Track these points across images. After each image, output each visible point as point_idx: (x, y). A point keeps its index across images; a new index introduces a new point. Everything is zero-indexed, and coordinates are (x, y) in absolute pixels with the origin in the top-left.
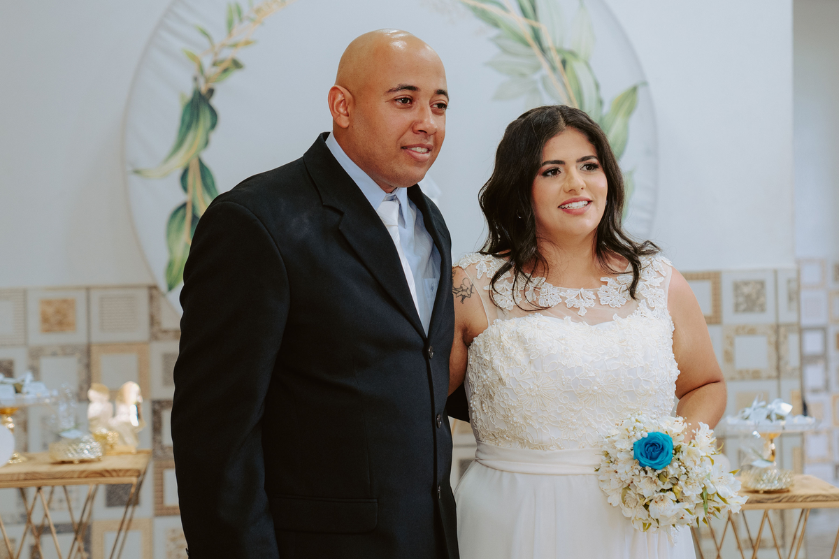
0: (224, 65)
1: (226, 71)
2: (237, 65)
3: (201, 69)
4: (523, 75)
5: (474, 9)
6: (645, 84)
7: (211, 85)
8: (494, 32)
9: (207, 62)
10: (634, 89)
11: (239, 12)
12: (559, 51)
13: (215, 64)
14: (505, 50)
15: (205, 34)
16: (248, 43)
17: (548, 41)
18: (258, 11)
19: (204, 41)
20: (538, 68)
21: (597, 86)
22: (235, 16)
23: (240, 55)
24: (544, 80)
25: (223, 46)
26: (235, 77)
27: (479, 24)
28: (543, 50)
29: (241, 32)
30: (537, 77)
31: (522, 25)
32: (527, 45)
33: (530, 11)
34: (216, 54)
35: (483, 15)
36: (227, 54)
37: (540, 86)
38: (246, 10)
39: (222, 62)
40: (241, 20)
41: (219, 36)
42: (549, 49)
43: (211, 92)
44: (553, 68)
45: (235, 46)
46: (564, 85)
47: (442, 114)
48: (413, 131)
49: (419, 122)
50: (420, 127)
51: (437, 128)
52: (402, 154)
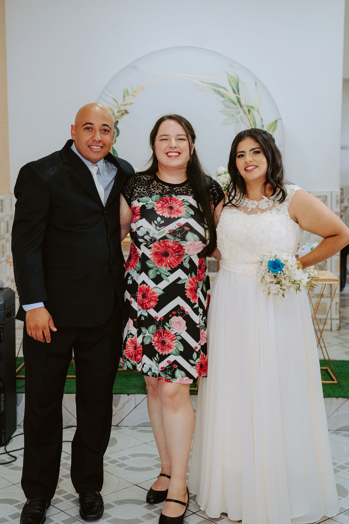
0: (122, 112)
1: (122, 114)
2: (126, 112)
4: (233, 116)
5: (215, 90)
6: (281, 119)
7: (117, 120)
8: (223, 99)
9: (116, 111)
10: (276, 121)
11: (128, 93)
12: (247, 106)
13: (118, 112)
14: (226, 106)
15: (115, 100)
16: (131, 104)
17: (243, 103)
18: (134, 92)
19: (115, 103)
20: (239, 113)
21: (262, 120)
22: (126, 93)
23: (127, 108)
24: (241, 117)
25: (122, 105)
26: (126, 116)
27: (217, 96)
28: (241, 106)
29: (128, 100)
30: (238, 116)
31: (233, 97)
32: (236, 104)
33: (236, 90)
34: (119, 108)
35: (218, 92)
36: (123, 108)
37: (240, 120)
38: (130, 92)
39: (121, 111)
40: (128, 95)
41: (120, 102)
42: (243, 106)
43: (117, 122)
44: (245, 113)
45: (126, 105)
46: (249, 120)
47: (107, 134)
48: (92, 140)
49: (93, 137)
50: (94, 139)
51: (101, 139)
52: (89, 149)
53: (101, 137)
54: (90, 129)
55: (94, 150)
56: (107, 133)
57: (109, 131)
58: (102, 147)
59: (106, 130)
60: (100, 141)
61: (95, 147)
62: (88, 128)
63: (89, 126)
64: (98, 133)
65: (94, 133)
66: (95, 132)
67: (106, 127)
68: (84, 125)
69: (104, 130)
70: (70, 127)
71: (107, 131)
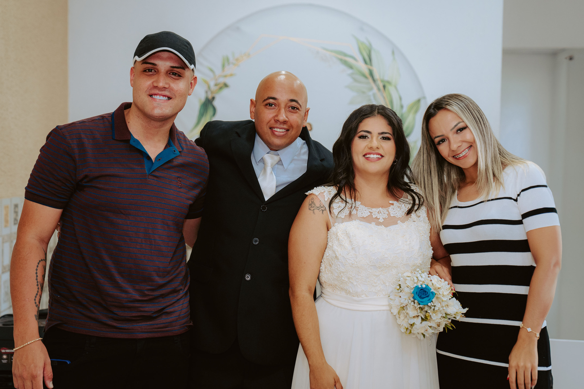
0: (220, 86)
1: (221, 88)
2: (226, 85)
3: (209, 87)
4: (364, 93)
6: (425, 98)
7: (213, 95)
9: (212, 84)
10: (419, 101)
11: (228, 60)
12: (382, 81)
13: (216, 85)
15: (212, 70)
16: (231, 75)
18: (237, 60)
19: (211, 73)
22: (226, 62)
23: (228, 81)
24: (374, 95)
25: (220, 76)
26: (225, 91)
28: (374, 80)
29: (229, 70)
30: (371, 93)
34: (216, 80)
36: (222, 80)
38: (231, 60)
39: (219, 84)
40: (229, 64)
41: (218, 72)
42: (377, 80)
43: (213, 98)
44: (379, 89)
45: (225, 76)
46: (384, 98)
47: (296, 113)
48: (274, 120)
49: (277, 116)
50: (276, 118)
51: (287, 119)
52: (269, 131)
53: (287, 117)
54: (273, 106)
55: (276, 133)
56: (295, 111)
57: (298, 109)
58: (288, 130)
59: (294, 107)
60: (285, 122)
61: (278, 130)
62: (270, 105)
63: (271, 101)
64: (283, 111)
65: (278, 110)
66: (280, 110)
67: (294, 104)
68: (265, 100)
69: (292, 107)
70: (249, 102)
71: (296, 109)
